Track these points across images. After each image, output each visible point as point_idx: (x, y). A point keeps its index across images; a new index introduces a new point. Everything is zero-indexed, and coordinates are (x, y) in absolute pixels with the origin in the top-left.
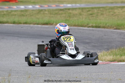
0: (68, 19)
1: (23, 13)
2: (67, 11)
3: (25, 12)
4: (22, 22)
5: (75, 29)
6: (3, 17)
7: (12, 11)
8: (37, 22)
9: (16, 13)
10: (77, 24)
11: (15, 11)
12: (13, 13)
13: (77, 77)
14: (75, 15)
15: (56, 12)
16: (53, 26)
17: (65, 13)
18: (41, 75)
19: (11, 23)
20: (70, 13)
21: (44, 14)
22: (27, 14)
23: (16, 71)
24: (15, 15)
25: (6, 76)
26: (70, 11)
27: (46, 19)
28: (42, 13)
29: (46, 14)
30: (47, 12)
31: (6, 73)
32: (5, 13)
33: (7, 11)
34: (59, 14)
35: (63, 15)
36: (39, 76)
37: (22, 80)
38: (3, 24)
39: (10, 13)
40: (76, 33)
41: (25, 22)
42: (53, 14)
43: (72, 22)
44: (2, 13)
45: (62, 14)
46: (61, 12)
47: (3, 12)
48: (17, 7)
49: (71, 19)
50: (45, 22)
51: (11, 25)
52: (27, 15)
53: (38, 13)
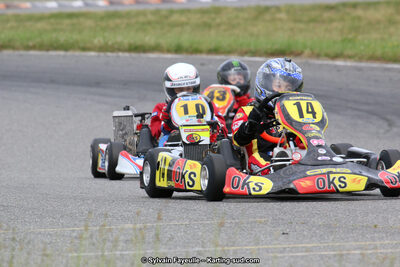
0: (350, 36)
1: (206, 19)
2: (348, 10)
3: (213, 16)
4: (204, 47)
5: (372, 69)
6: (143, 30)
7: (172, 12)
8: (252, 48)
9: (183, 19)
10: (379, 53)
11: (183, 12)
12: (175, 18)
13: (376, 226)
14: (373, 25)
15: (314, 14)
16: (304, 60)
17: (342, 19)
18: (261, 217)
19: (169, 51)
20: (359, 18)
21: (273, 20)
22: (218, 20)
24: (182, 25)
25: (150, 222)
26: (359, 12)
27: (281, 39)
28: (267, 16)
29: (281, 20)
30: (283, 16)
32: (150, 17)
33: (157, 12)
34: (323, 22)
35: (335, 25)
36: (255, 222)
37: (200, 234)
38: (143, 55)
39: (166, 17)
40: (376, 81)
41: (213, 46)
42: (300, 21)
43: (362, 48)
44: (141, 19)
45: (331, 21)
46: (327, 15)
47: (144, 13)
49: (360, 37)
50: (277, 47)
51: (169, 55)
52: (219, 25)
53: (256, 18)
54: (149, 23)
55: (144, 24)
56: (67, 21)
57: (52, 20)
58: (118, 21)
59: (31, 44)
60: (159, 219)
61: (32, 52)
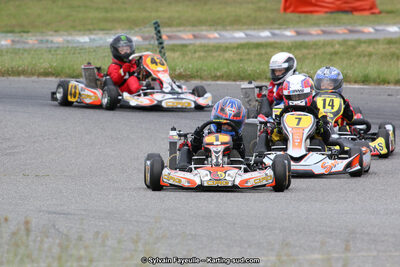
1: (393, 49)
4: (391, 78)
6: (330, 60)
7: (359, 42)
9: (371, 49)
11: (370, 42)
12: (363, 48)
19: (356, 82)
23: (369, 234)
24: (370, 55)
31: (338, 241)
32: (337, 48)
33: (344, 42)
39: (354, 48)
44: (329, 49)
47: (331, 44)
48: (376, 30)
51: (356, 86)
54: (336, 53)
55: (331, 54)
56: (255, 52)
57: (240, 51)
58: (305, 51)
59: (218, 74)
60: (347, 249)
61: (219, 82)
